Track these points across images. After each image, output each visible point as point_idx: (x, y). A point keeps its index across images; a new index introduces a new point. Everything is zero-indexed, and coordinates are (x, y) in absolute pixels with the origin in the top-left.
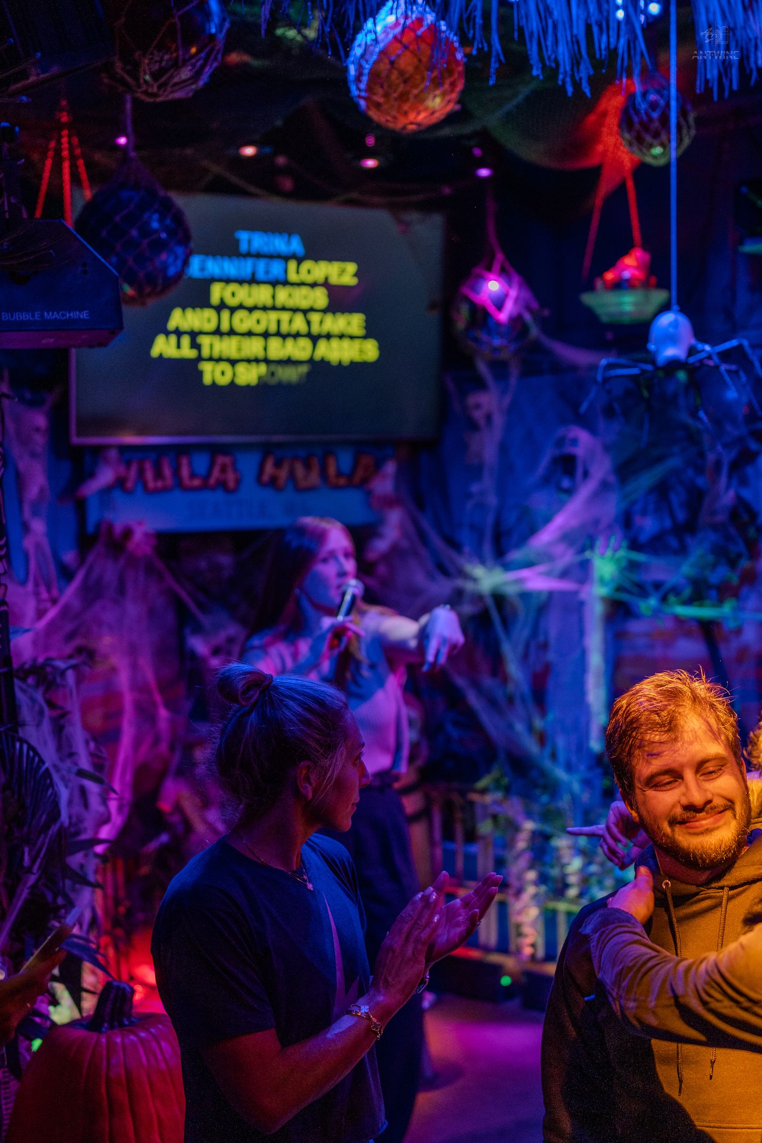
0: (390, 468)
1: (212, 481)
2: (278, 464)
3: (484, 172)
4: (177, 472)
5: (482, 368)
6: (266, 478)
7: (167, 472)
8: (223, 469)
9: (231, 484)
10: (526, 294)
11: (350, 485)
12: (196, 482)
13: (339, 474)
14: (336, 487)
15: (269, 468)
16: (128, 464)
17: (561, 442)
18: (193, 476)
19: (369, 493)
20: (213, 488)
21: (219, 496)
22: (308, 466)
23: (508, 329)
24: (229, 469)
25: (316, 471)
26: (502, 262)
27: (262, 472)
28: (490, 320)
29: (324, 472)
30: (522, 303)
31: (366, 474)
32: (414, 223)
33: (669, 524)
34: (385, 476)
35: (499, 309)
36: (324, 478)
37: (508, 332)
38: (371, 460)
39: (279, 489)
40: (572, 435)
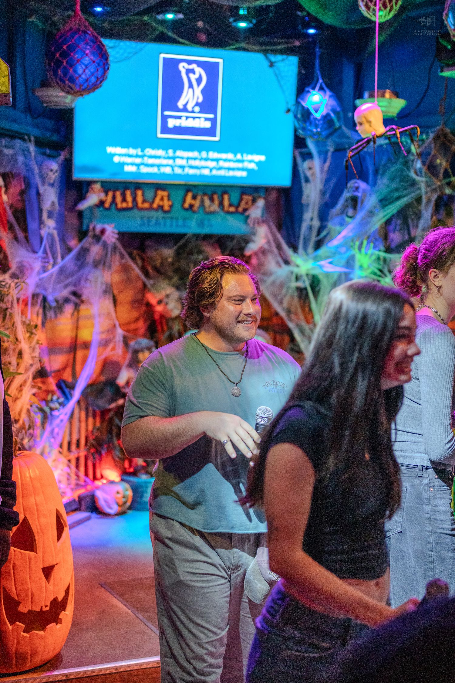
0: (261, 203)
1: (155, 206)
2: (194, 197)
3: (312, 31)
4: (134, 200)
5: (311, 146)
6: (186, 205)
7: (129, 198)
8: (162, 199)
9: (166, 208)
10: (333, 102)
11: (236, 212)
12: (146, 205)
13: (230, 205)
14: (228, 213)
15: (189, 200)
16: (106, 193)
18: (144, 201)
19: (248, 217)
20: (156, 210)
21: (160, 214)
22: (212, 200)
23: (321, 122)
24: (165, 199)
25: (217, 202)
26: (321, 84)
27: (184, 201)
28: (312, 117)
29: (221, 204)
30: (330, 108)
31: (246, 207)
32: (278, 61)
33: (407, 237)
34: (257, 207)
35: (316, 111)
36: (221, 207)
37: (321, 124)
38: (250, 198)
39: (194, 212)
40: (356, 185)
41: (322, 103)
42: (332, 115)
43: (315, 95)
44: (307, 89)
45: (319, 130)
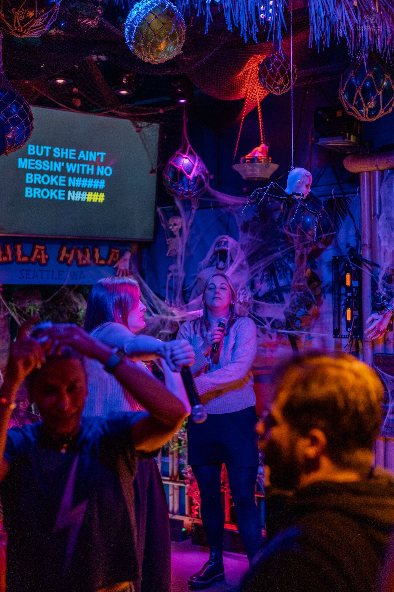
0: (128, 256)
1: (33, 259)
2: (68, 252)
3: (182, 101)
4: (14, 254)
5: (178, 203)
6: (62, 259)
7: (9, 252)
8: (39, 253)
9: (44, 261)
10: (202, 166)
11: (106, 264)
12: (25, 259)
13: (100, 258)
14: (99, 265)
15: (64, 253)
17: (219, 244)
18: (23, 255)
19: (117, 268)
20: (34, 263)
21: (37, 267)
22: (84, 253)
23: (192, 183)
24: (43, 252)
25: (88, 255)
26: (190, 148)
27: (60, 255)
28: (184, 178)
29: (92, 257)
30: (200, 170)
31: (114, 259)
32: (144, 127)
33: (274, 287)
34: (125, 260)
35: (189, 173)
36: (92, 260)
37: (192, 185)
38: (118, 251)
39: (69, 265)
40: (225, 240)
41: (194, 165)
42: (203, 177)
43: (186, 158)
44: (177, 153)
45: (190, 190)
